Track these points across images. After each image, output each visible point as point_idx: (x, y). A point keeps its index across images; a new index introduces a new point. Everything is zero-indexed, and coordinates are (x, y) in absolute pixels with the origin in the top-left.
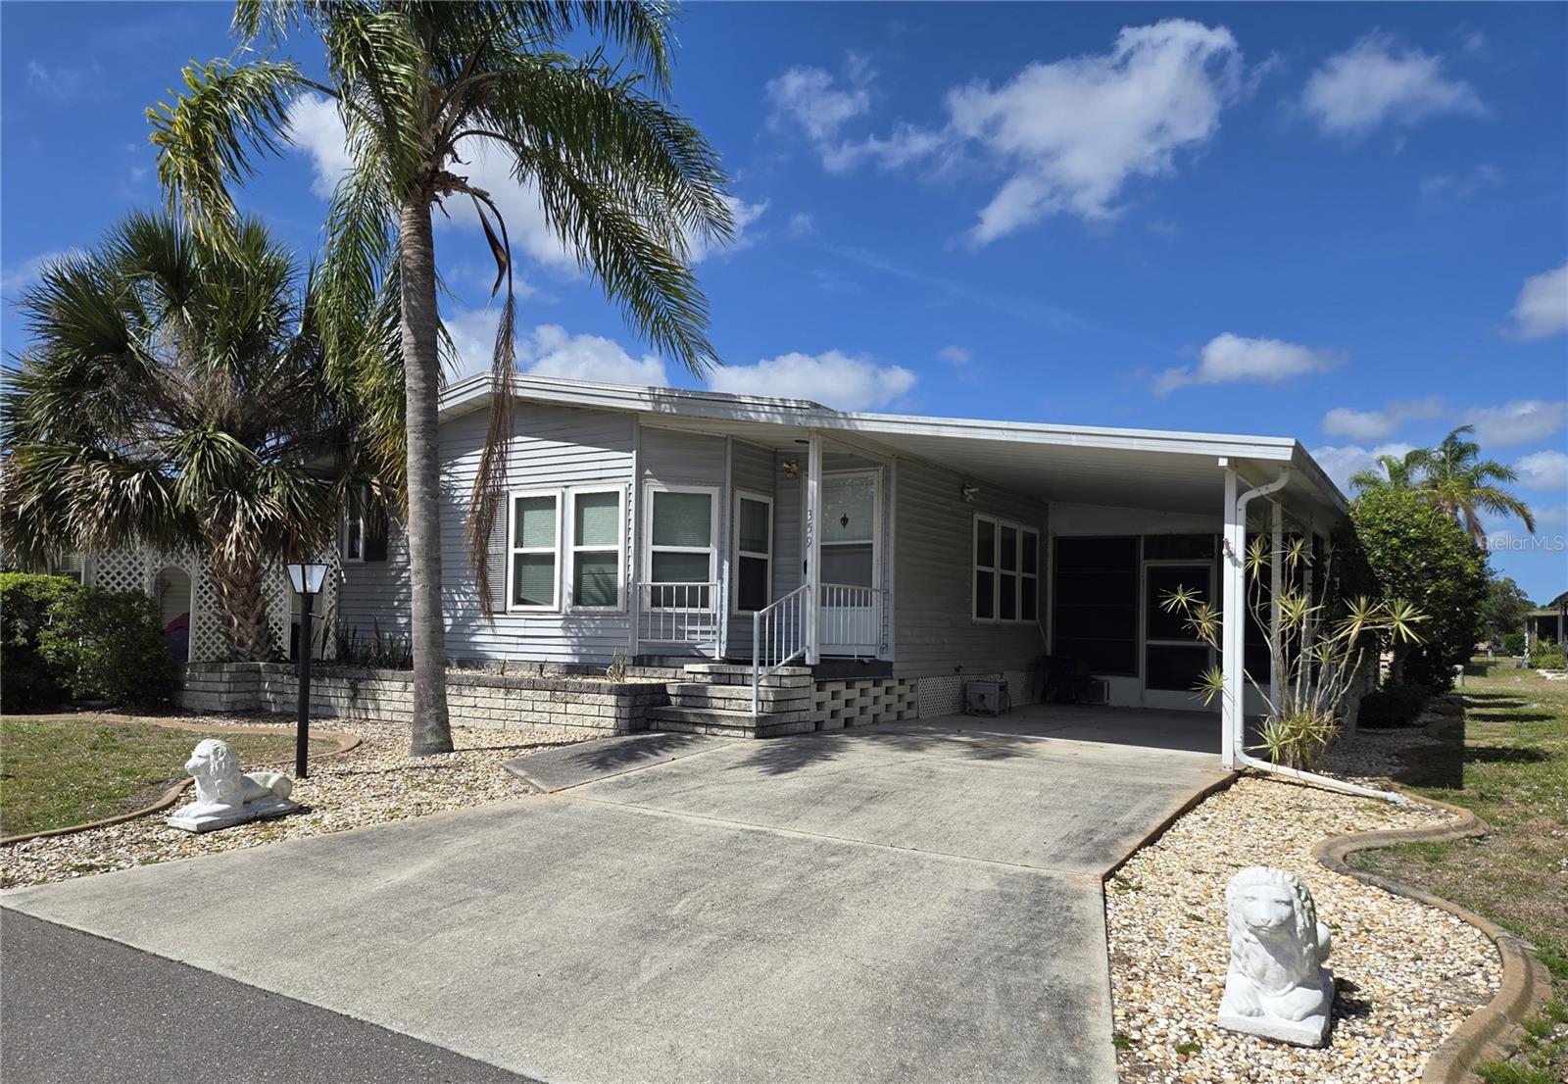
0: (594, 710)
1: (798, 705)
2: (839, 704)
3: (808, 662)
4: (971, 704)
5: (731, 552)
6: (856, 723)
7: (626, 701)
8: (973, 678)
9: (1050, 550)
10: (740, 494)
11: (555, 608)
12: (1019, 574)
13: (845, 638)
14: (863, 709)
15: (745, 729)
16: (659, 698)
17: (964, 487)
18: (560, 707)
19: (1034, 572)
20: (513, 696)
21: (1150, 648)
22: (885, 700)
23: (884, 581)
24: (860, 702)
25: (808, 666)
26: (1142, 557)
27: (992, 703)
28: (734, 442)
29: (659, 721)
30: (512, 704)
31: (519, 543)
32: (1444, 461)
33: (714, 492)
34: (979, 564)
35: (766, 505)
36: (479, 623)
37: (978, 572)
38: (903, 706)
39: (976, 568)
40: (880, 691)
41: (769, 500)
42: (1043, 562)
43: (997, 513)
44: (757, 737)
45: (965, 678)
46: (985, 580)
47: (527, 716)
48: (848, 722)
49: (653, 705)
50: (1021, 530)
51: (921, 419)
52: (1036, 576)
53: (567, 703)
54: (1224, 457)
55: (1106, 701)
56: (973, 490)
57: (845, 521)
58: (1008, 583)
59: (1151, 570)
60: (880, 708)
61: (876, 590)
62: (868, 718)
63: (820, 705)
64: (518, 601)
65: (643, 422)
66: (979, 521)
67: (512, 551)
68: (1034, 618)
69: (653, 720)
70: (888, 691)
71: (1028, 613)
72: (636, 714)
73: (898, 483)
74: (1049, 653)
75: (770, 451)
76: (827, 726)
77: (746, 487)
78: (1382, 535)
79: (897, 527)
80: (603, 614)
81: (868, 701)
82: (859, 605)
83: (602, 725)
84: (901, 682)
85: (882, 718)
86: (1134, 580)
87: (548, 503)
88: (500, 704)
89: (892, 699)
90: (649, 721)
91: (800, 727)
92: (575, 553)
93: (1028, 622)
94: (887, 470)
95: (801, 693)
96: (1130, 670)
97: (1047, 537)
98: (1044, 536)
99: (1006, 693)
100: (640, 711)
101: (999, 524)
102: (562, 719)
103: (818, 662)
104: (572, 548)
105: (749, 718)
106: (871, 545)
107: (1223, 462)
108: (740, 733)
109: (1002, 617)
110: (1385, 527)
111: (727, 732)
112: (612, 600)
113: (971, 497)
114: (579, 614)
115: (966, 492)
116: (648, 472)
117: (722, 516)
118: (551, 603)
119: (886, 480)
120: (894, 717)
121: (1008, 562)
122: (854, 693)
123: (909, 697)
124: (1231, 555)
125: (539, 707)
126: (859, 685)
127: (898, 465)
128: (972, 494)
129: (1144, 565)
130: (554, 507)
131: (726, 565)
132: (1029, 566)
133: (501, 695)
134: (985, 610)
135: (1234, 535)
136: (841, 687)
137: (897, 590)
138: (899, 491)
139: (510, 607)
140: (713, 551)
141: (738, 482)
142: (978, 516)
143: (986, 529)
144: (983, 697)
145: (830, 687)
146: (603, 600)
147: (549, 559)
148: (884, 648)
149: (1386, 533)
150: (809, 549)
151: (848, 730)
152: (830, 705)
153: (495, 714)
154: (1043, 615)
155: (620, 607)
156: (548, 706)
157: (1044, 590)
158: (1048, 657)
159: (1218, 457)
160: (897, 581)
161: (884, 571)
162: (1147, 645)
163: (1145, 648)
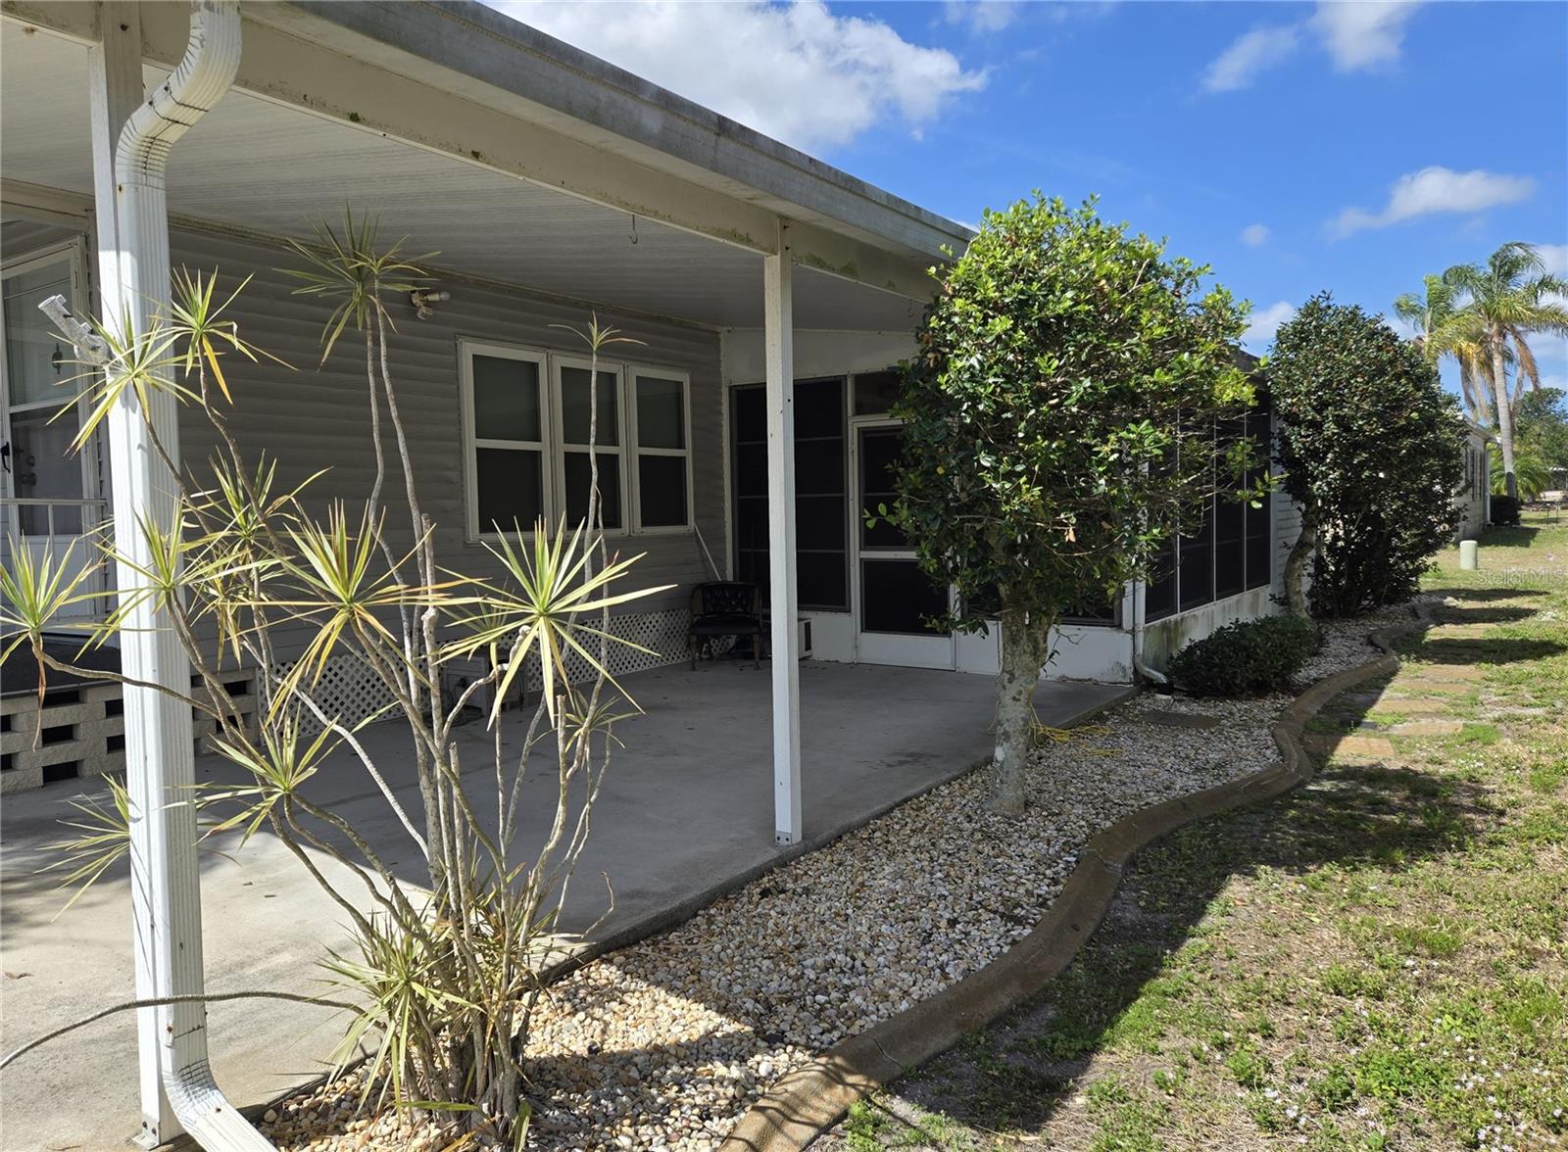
9: (725, 408)
17: (413, 292)
19: (678, 446)
21: (868, 566)
26: (850, 412)
32: (1490, 279)
34: (479, 436)
37: (480, 450)
42: (709, 429)
50: (630, 374)
52: (684, 453)
56: (435, 297)
59: (862, 432)
61: (87, 502)
66: (476, 358)
68: (683, 521)
86: (840, 451)
93: (658, 530)
96: (842, 602)
97: (719, 386)
98: (706, 385)
101: (553, 362)
113: (429, 309)
115: (417, 300)
128: (433, 304)
129: (855, 425)
142: (469, 349)
161: (99, 462)
162: (861, 560)
163: (858, 562)
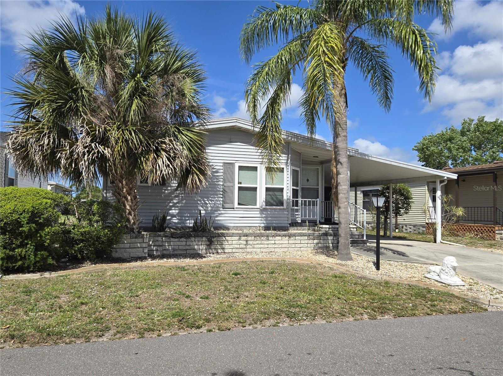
7: (336, 238)
11: (258, 206)
31: (240, 183)
36: (219, 212)
57: (308, 180)
64: (241, 204)
67: (237, 185)
80: (280, 209)
83: (327, 246)
87: (254, 169)
88: (287, 242)
92: (266, 188)
104: (264, 186)
112: (282, 204)
114: (267, 209)
118: (255, 205)
130: (257, 170)
133: (287, 239)
139: (236, 206)
146: (275, 203)
147: (254, 189)
153: (284, 246)
155: (285, 207)
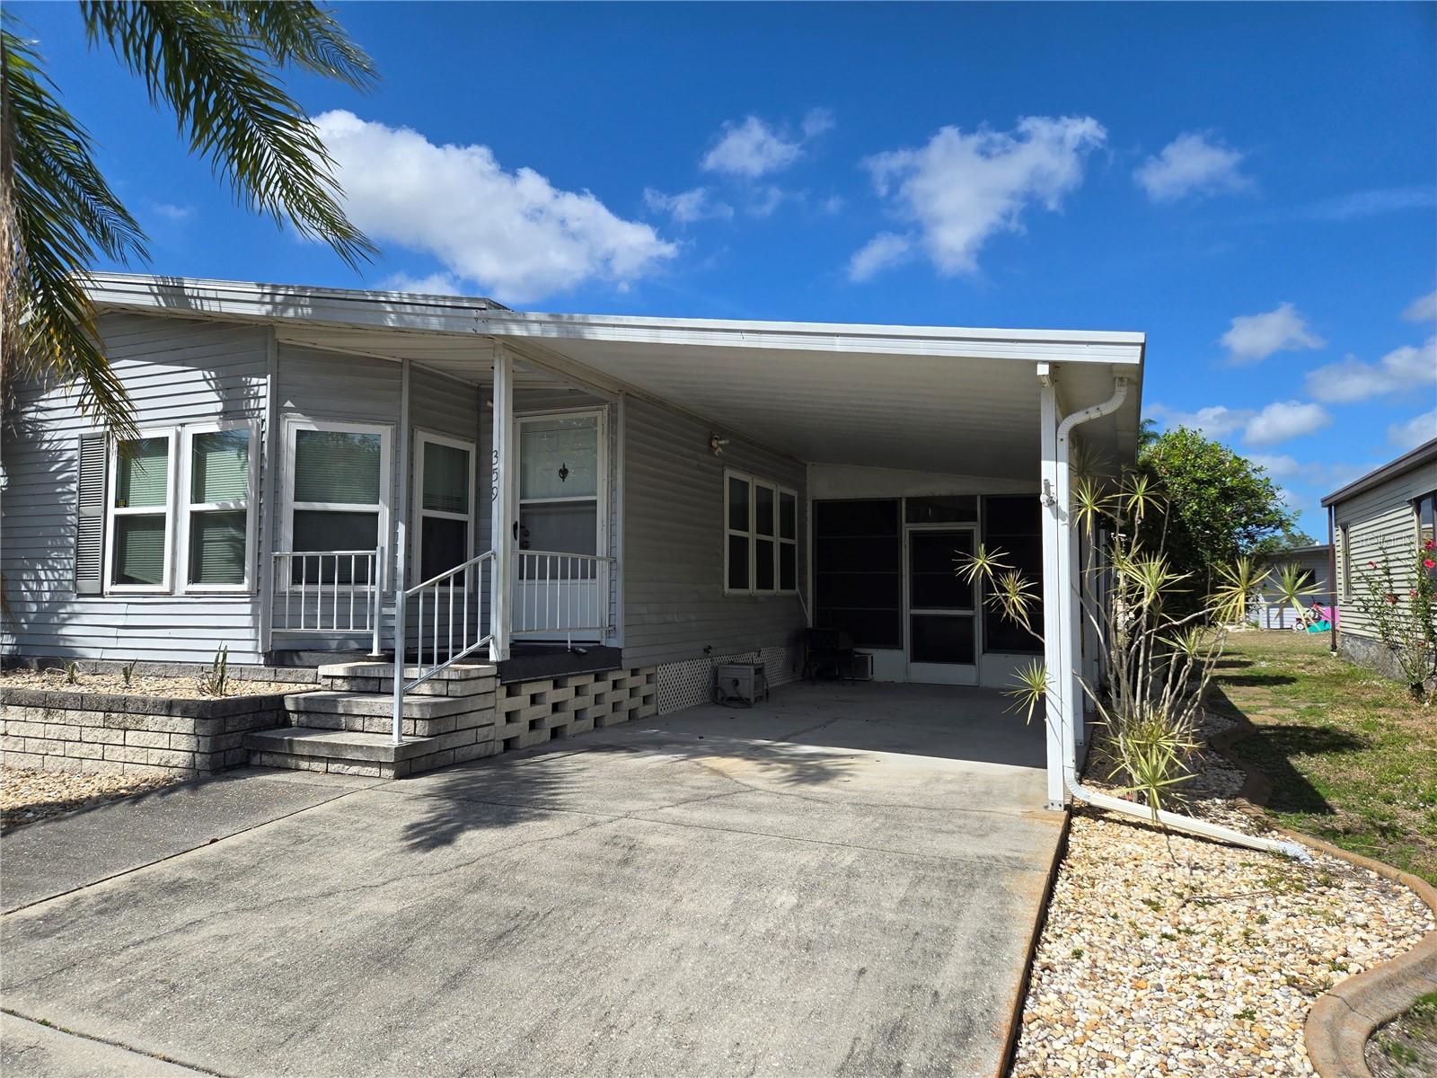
0: (163, 741)
1: (474, 719)
2: (542, 710)
3: (493, 658)
4: (722, 691)
5: (410, 510)
6: (569, 731)
7: (208, 727)
8: (726, 659)
9: (809, 514)
10: (423, 437)
11: (165, 587)
12: (776, 539)
13: (553, 621)
14: (578, 714)
15: (380, 765)
16: (269, 717)
17: (711, 439)
18: (116, 736)
19: (793, 538)
20: (56, 720)
21: (914, 619)
22: (611, 697)
23: (611, 549)
24: (574, 704)
25: (491, 663)
26: (904, 520)
27: (747, 689)
28: (412, 369)
29: (261, 753)
30: (54, 731)
31: (122, 500)
33: (385, 433)
34: (731, 527)
35: (465, 454)
36: (70, 609)
37: (730, 536)
38: (637, 702)
39: (728, 532)
40: (604, 687)
41: (471, 448)
42: (803, 528)
43: (752, 471)
44: (399, 776)
45: (718, 660)
46: (738, 546)
47: (72, 749)
48: (556, 733)
49: (259, 729)
50: (778, 491)
51: (634, 320)
52: (794, 542)
53: (126, 729)
54: (1044, 362)
55: (870, 676)
56: (722, 442)
57: (564, 473)
58: (764, 549)
59: (913, 534)
60: (605, 709)
61: (601, 559)
62: (588, 722)
63: (510, 717)
64: (120, 578)
65: (281, 337)
66: (731, 479)
67: (113, 512)
68: (794, 588)
69: (255, 752)
70: (615, 685)
71: (787, 582)
72: (223, 746)
73: (627, 425)
74: (810, 624)
75: (473, 388)
76: (523, 743)
77: (432, 427)
78: (1195, 486)
79: (626, 479)
80: (225, 595)
81: (586, 701)
82: (574, 577)
83: (174, 762)
84: (634, 672)
85: (607, 722)
86: (895, 545)
87: (160, 446)
89: (623, 694)
90: (250, 753)
91: (478, 750)
92: (193, 514)
93: (786, 592)
94: (613, 409)
95: (480, 703)
96: (893, 642)
97: (805, 500)
98: (803, 500)
99: (764, 677)
100: (233, 740)
101: (754, 483)
102: (119, 753)
103: (508, 657)
104: (187, 507)
105: (386, 750)
106: (595, 503)
107: (1043, 370)
108: (374, 771)
109: (759, 587)
110: (1199, 475)
111: (354, 769)
113: (720, 450)
114: (196, 594)
115: (714, 444)
116: (289, 404)
117: (395, 463)
118: (159, 581)
119: (612, 421)
120: (624, 716)
121: (765, 526)
122: (566, 694)
123: (645, 690)
124: (1052, 503)
125: (89, 735)
126: (572, 683)
127: (627, 404)
128: (721, 446)
129: (907, 529)
130: (165, 453)
131: (402, 529)
132: (787, 531)
133: (39, 718)
134: (738, 579)
135: (1055, 474)
136: (546, 687)
137: (626, 557)
138: (627, 436)
139: (108, 587)
140: (383, 511)
141: (419, 419)
142: (728, 473)
143: (739, 488)
144: (736, 682)
145: (527, 690)
147: (157, 522)
148: (611, 631)
149: (1199, 482)
150: (494, 504)
151: (557, 742)
152: (529, 713)
153: (32, 745)
154: (803, 584)
156: (100, 734)
157: (803, 556)
158: (808, 630)
159: (1035, 363)
160: (626, 546)
161: (611, 535)
162: (911, 615)
163: (909, 618)
